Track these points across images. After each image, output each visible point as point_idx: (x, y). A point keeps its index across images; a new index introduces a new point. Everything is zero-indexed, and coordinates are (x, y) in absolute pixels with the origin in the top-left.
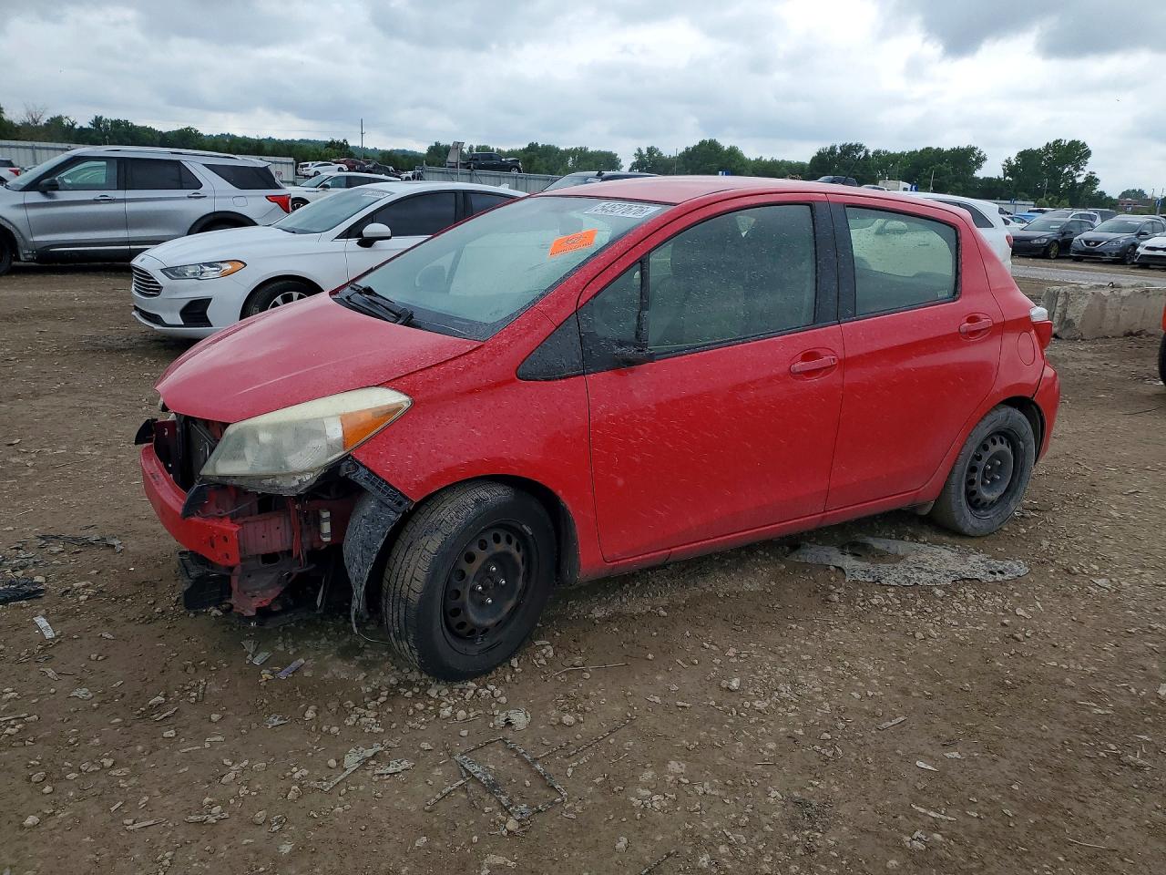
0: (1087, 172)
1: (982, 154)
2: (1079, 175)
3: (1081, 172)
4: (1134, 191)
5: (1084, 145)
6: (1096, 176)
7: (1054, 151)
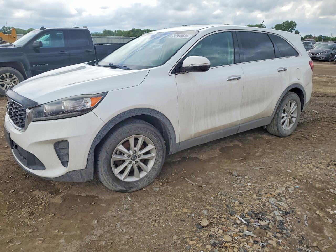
0: (296, 30)
1: (265, 26)
2: (293, 31)
3: (294, 30)
4: (309, 35)
5: (294, 22)
6: (298, 31)
7: (286, 24)
